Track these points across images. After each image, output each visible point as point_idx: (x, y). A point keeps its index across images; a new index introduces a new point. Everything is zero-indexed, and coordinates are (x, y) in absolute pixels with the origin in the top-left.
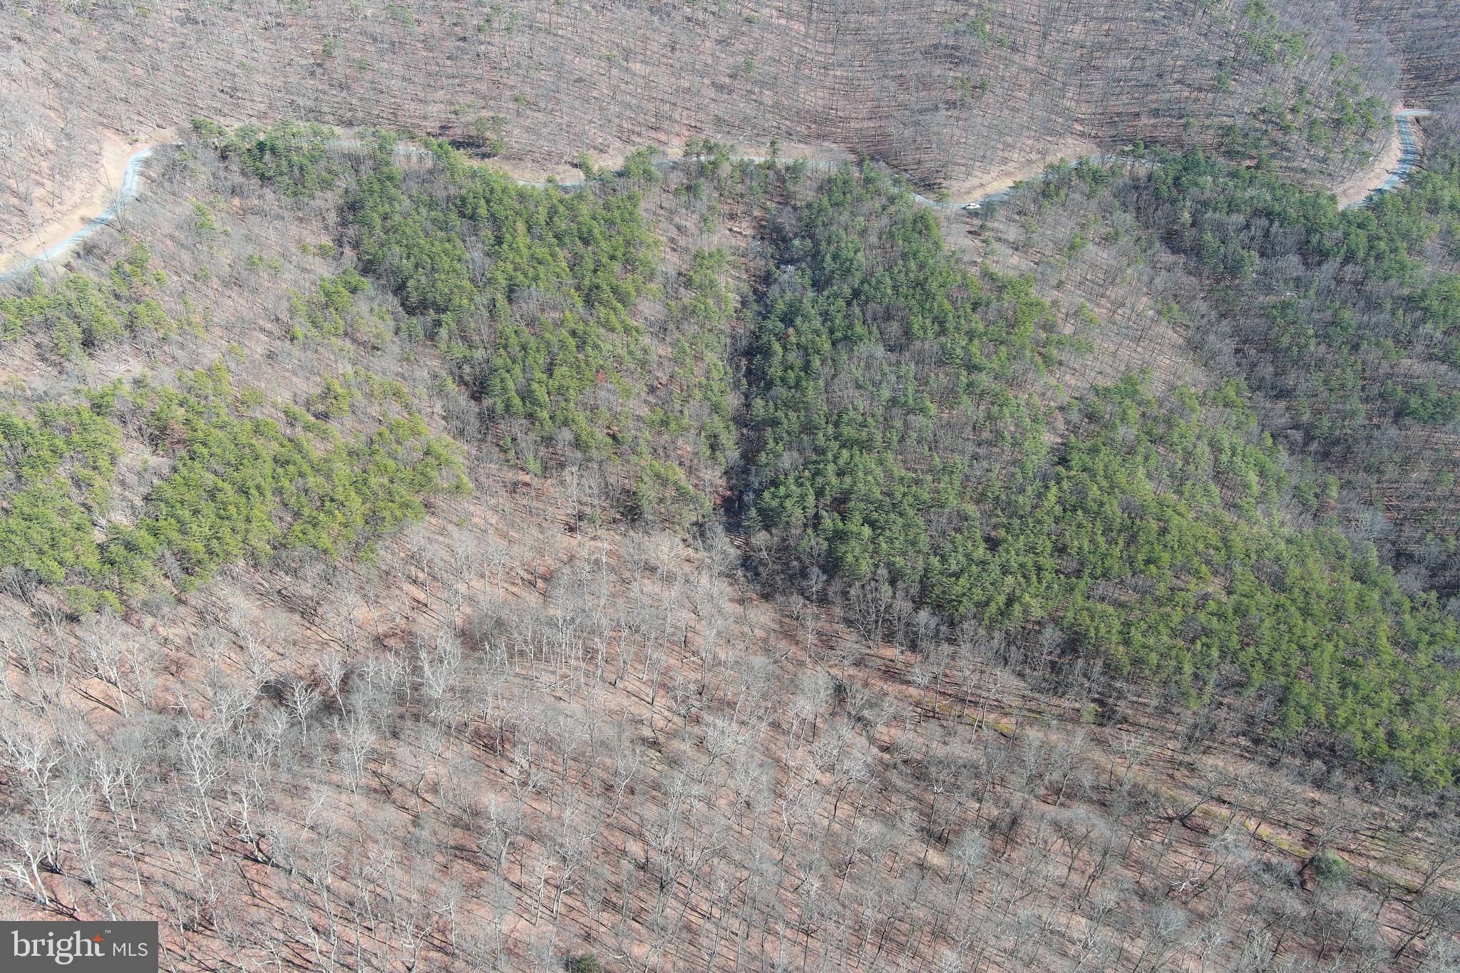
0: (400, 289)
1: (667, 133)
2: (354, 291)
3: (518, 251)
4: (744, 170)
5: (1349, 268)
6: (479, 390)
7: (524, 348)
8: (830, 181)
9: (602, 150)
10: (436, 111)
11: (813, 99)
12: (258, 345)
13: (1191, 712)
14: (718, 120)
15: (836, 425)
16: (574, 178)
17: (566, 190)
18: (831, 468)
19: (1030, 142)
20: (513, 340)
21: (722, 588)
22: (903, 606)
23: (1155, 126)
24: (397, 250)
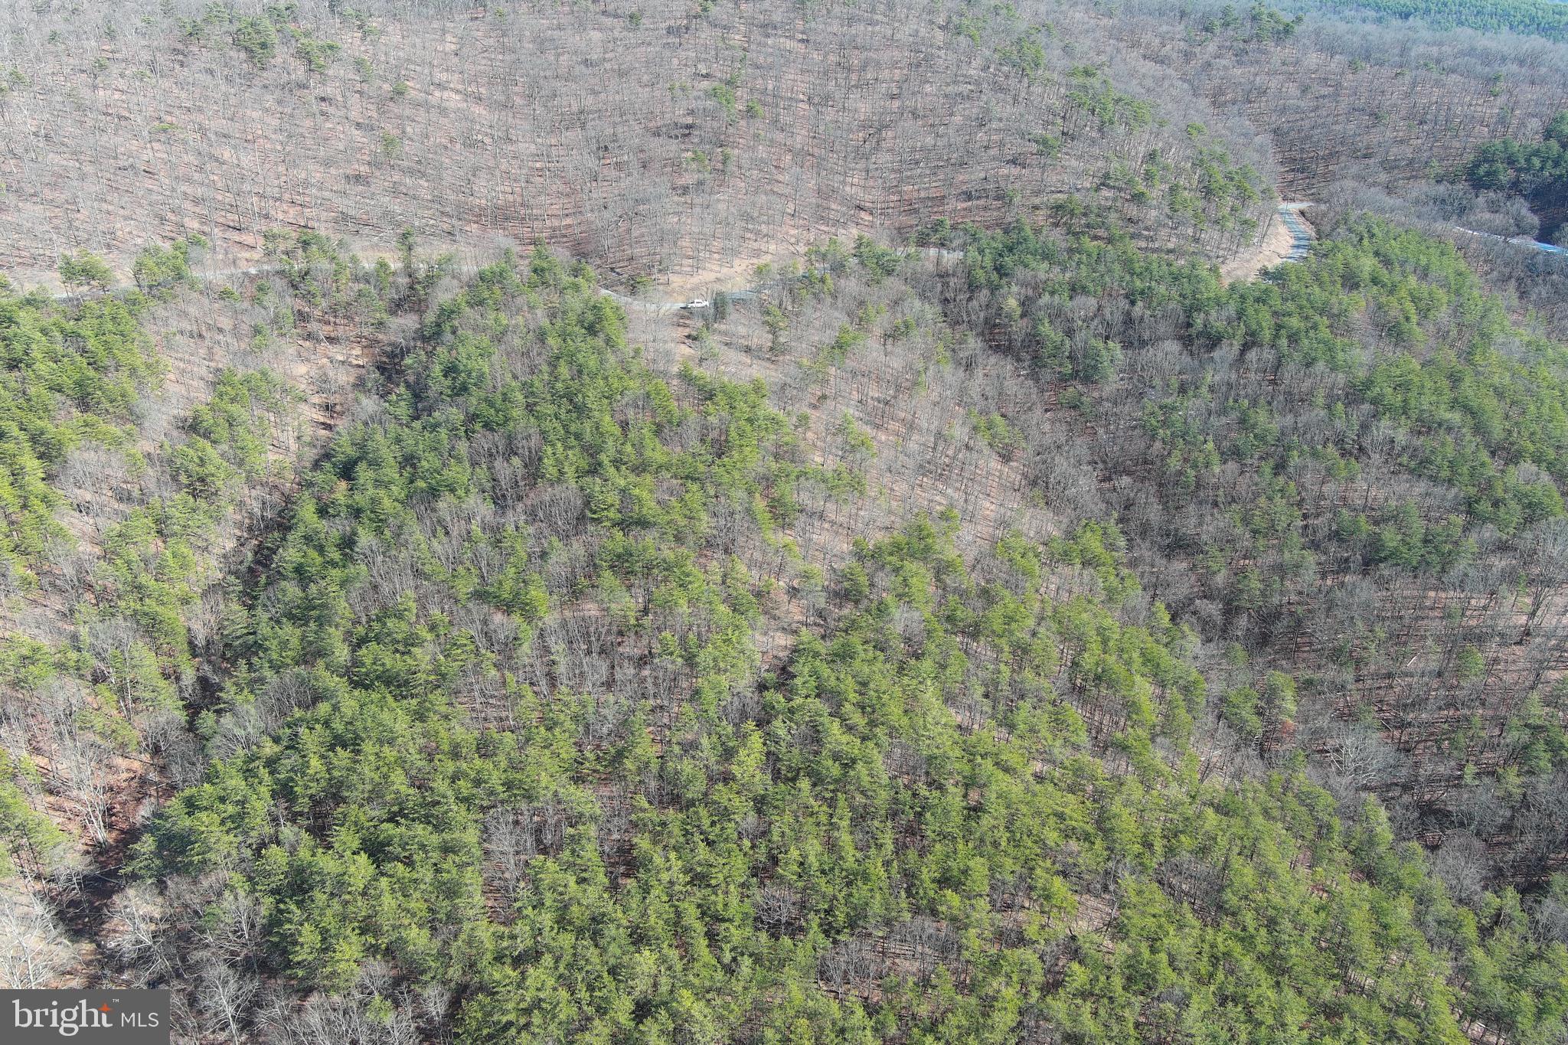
14: (344, 218)
19: (796, 232)
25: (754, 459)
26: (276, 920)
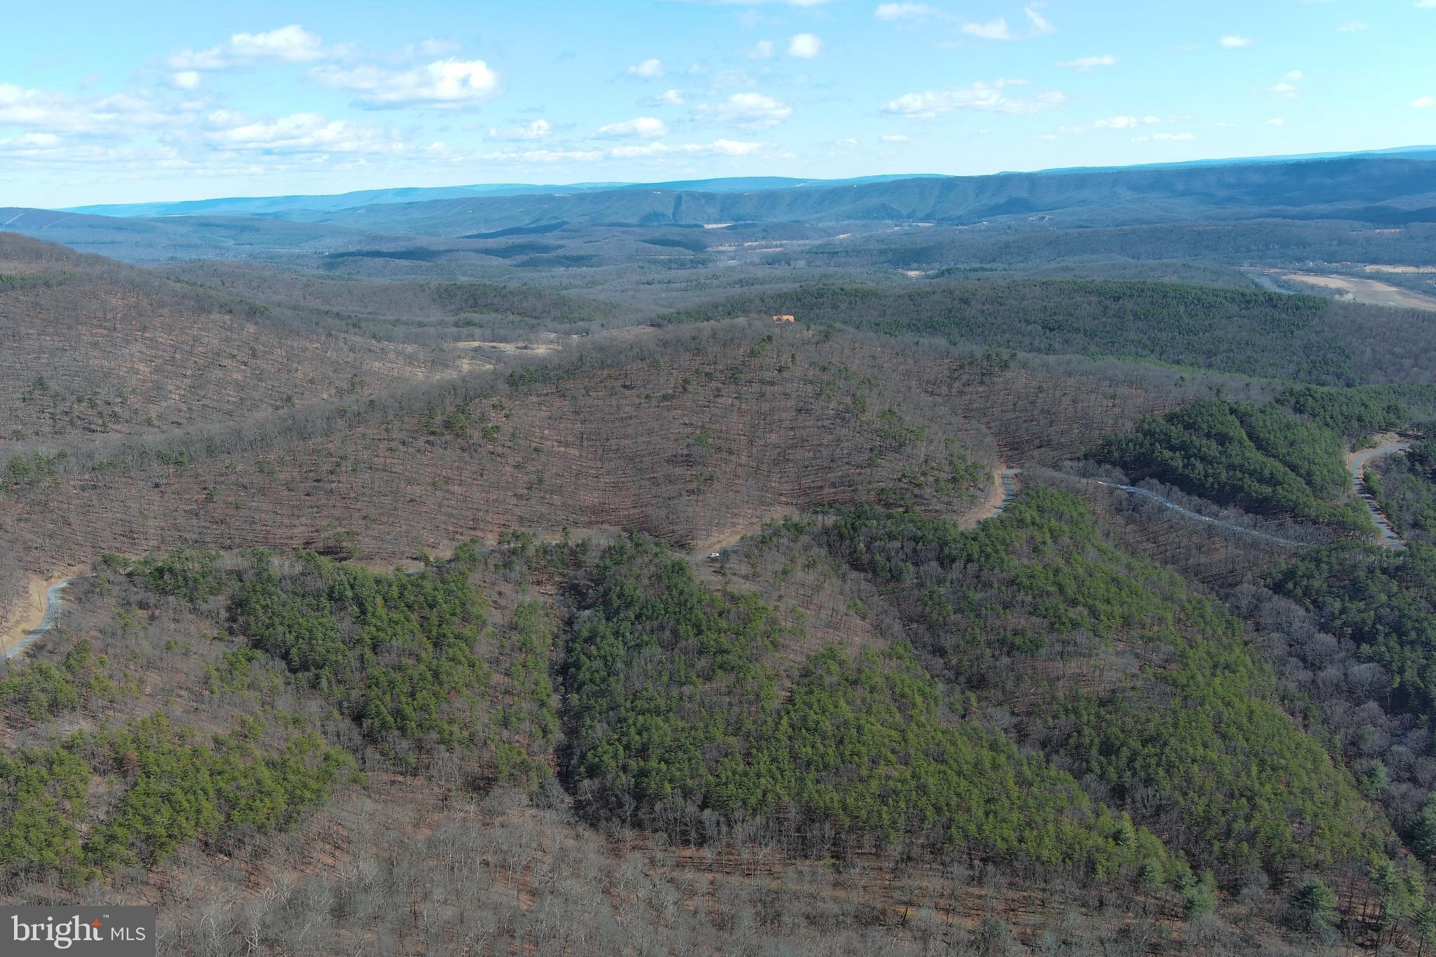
0: (285, 656)
1: (482, 530)
2: (249, 660)
3: (380, 618)
4: (545, 550)
5: (969, 566)
6: (358, 718)
7: (391, 683)
8: (610, 548)
9: (435, 547)
10: (300, 532)
11: (592, 498)
13: (895, 847)
14: (521, 519)
15: (632, 701)
17: (411, 574)
18: (633, 730)
19: (750, 511)
20: (382, 679)
21: (562, 831)
22: (691, 809)
23: (835, 493)
24: (280, 629)
26: (637, 784)
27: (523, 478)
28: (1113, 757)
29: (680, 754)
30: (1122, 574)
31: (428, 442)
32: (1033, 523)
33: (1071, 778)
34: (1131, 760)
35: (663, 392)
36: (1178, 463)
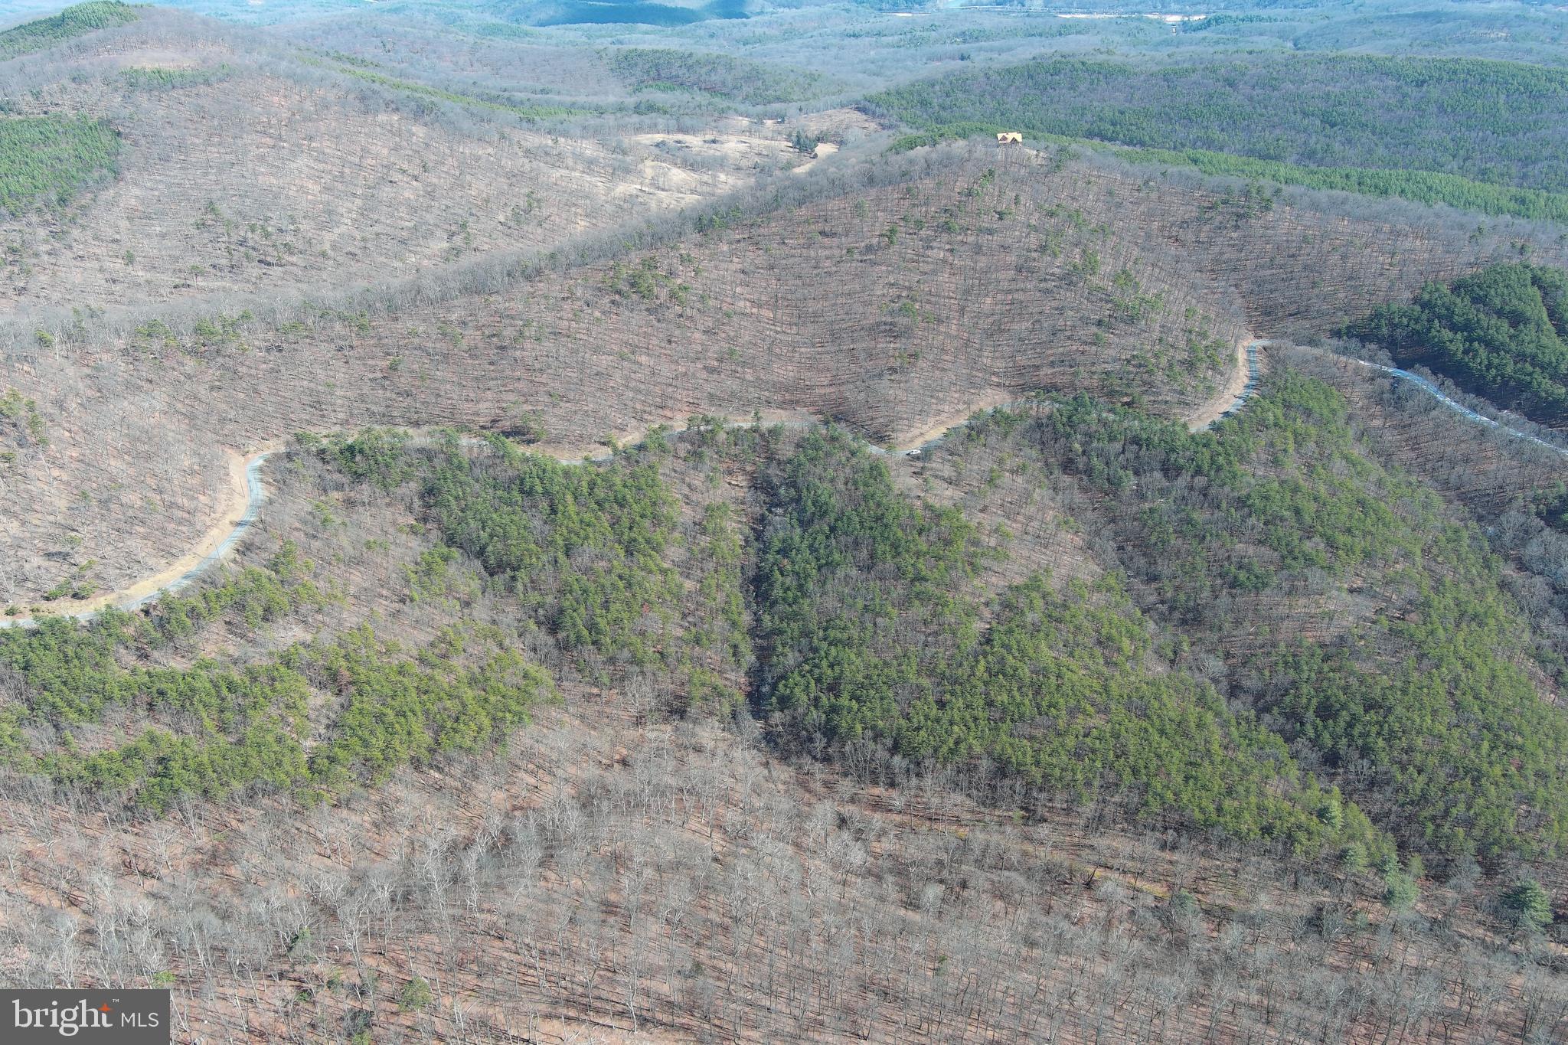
0: (481, 553)
1: (671, 409)
2: (446, 559)
3: (570, 518)
4: (735, 433)
5: (1197, 479)
6: (553, 626)
7: (585, 591)
8: (804, 439)
9: (622, 429)
10: (486, 408)
11: (784, 372)
12: (381, 608)
13: (1088, 808)
14: (711, 396)
15: (826, 630)
16: (603, 454)
17: (599, 464)
18: (824, 663)
19: (957, 395)
20: (576, 587)
21: (753, 757)
22: (882, 754)
23: (1053, 374)
24: (473, 524)
25: (962, 545)
26: (828, 721)
27: (713, 350)
28: (1331, 721)
29: (872, 692)
30: (1370, 494)
31: (613, 302)
32: (1276, 425)
33: (1280, 740)
34: (1350, 726)
35: (867, 242)
36: (1456, 344)
